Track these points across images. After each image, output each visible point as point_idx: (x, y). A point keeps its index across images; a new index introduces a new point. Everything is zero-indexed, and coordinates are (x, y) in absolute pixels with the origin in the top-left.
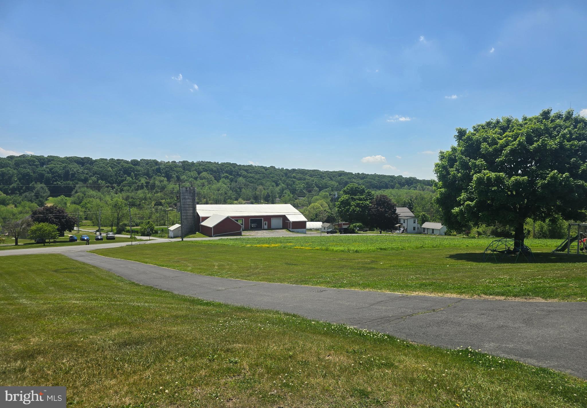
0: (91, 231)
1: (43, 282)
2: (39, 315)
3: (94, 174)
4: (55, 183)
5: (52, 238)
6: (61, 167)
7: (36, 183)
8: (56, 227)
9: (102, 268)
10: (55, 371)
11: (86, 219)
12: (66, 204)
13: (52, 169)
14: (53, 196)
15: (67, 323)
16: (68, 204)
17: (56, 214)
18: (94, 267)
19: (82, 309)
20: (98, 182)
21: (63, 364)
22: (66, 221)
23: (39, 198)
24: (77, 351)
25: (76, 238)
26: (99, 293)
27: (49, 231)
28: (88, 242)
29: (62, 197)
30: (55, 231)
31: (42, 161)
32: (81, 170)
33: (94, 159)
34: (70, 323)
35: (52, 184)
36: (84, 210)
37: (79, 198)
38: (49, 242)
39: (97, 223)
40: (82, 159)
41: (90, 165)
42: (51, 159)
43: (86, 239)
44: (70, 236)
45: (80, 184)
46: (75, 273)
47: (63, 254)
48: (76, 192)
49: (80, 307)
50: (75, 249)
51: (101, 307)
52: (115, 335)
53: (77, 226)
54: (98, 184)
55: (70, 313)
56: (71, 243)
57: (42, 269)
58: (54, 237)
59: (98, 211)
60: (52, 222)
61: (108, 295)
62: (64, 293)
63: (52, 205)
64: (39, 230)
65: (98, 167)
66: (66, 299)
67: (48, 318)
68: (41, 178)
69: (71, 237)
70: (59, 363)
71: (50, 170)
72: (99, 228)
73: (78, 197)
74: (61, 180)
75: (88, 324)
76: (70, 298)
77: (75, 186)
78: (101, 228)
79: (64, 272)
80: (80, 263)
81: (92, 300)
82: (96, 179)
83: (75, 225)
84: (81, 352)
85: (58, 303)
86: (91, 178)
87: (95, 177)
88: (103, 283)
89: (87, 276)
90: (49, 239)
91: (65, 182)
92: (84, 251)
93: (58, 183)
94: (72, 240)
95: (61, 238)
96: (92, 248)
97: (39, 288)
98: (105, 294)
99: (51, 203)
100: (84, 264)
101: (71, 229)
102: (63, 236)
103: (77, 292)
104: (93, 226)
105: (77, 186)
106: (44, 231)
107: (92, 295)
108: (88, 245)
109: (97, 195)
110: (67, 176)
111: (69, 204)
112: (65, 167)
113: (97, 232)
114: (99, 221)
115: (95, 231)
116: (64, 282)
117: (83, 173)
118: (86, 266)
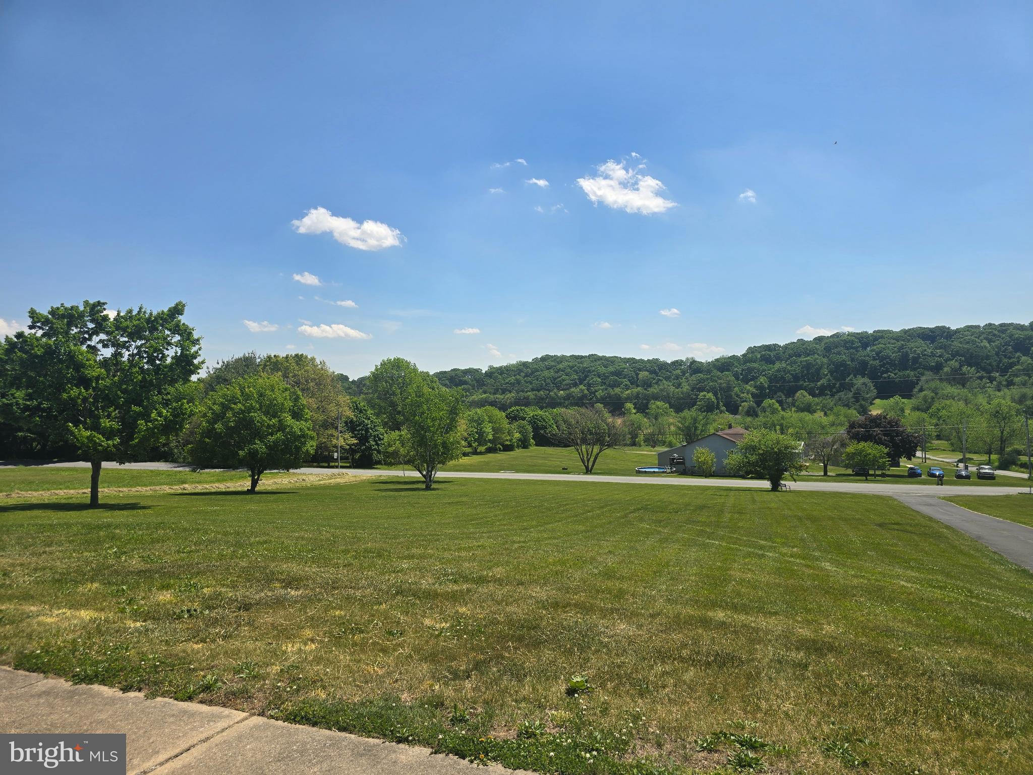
0: (948, 460)
1: (859, 541)
2: (845, 593)
3: (954, 356)
4: (885, 375)
5: (879, 468)
6: (895, 347)
7: (855, 376)
8: (886, 451)
9: (963, 532)
10: (847, 683)
11: (939, 437)
12: (902, 410)
13: (881, 352)
14: (882, 398)
15: (882, 615)
16: (907, 412)
17: (885, 427)
18: (948, 527)
19: (914, 599)
20: (961, 370)
21: (861, 677)
22: (902, 441)
23: (860, 402)
24: (888, 664)
25: (919, 471)
26: (952, 577)
27: (874, 456)
28: (940, 480)
29: (897, 398)
30: (883, 457)
31: (865, 340)
32: (930, 351)
33: (953, 328)
34: (888, 617)
35: (881, 377)
36: (934, 421)
37: (925, 401)
38: (875, 475)
39: (959, 445)
40: (931, 330)
41: (947, 339)
42: (879, 336)
43: (937, 473)
44: (909, 466)
45: (928, 375)
46: (912, 533)
47: (896, 497)
48: (921, 390)
49: (911, 594)
50: (917, 490)
51: (950, 603)
52: (960, 659)
53: (922, 451)
54: (961, 374)
55: (892, 600)
56: (910, 480)
57: (860, 519)
58: (882, 467)
59: (961, 423)
60: (879, 442)
61: (968, 585)
62: (889, 565)
63: (879, 412)
64: (859, 453)
65: (961, 343)
66: (891, 577)
67: (856, 600)
68: (862, 369)
69: (911, 469)
70: (856, 674)
71: (878, 354)
72: (964, 456)
73: (925, 399)
74: (895, 370)
75: (917, 626)
76: (898, 575)
77: (919, 380)
78: (968, 456)
79: (894, 529)
80: (924, 516)
81: (934, 587)
82: (957, 365)
83: (918, 448)
84: (893, 669)
85: (877, 580)
86: (948, 363)
87: (956, 361)
88: (963, 560)
89: (934, 542)
90: (875, 470)
91: (902, 374)
92: (934, 497)
93: (890, 375)
94: (913, 475)
95: (894, 470)
96: (948, 493)
97: (853, 548)
98: (962, 581)
99: (879, 409)
100: (931, 519)
101: (910, 455)
102: (898, 466)
103: (912, 568)
104: (953, 451)
105: (923, 378)
106: (865, 456)
107: (937, 579)
108: (940, 486)
109: (959, 394)
110: (905, 362)
111: (909, 412)
112: (902, 347)
113: (961, 462)
114: (963, 442)
115: (956, 460)
116: (892, 546)
117: (933, 355)
118: (934, 525)
